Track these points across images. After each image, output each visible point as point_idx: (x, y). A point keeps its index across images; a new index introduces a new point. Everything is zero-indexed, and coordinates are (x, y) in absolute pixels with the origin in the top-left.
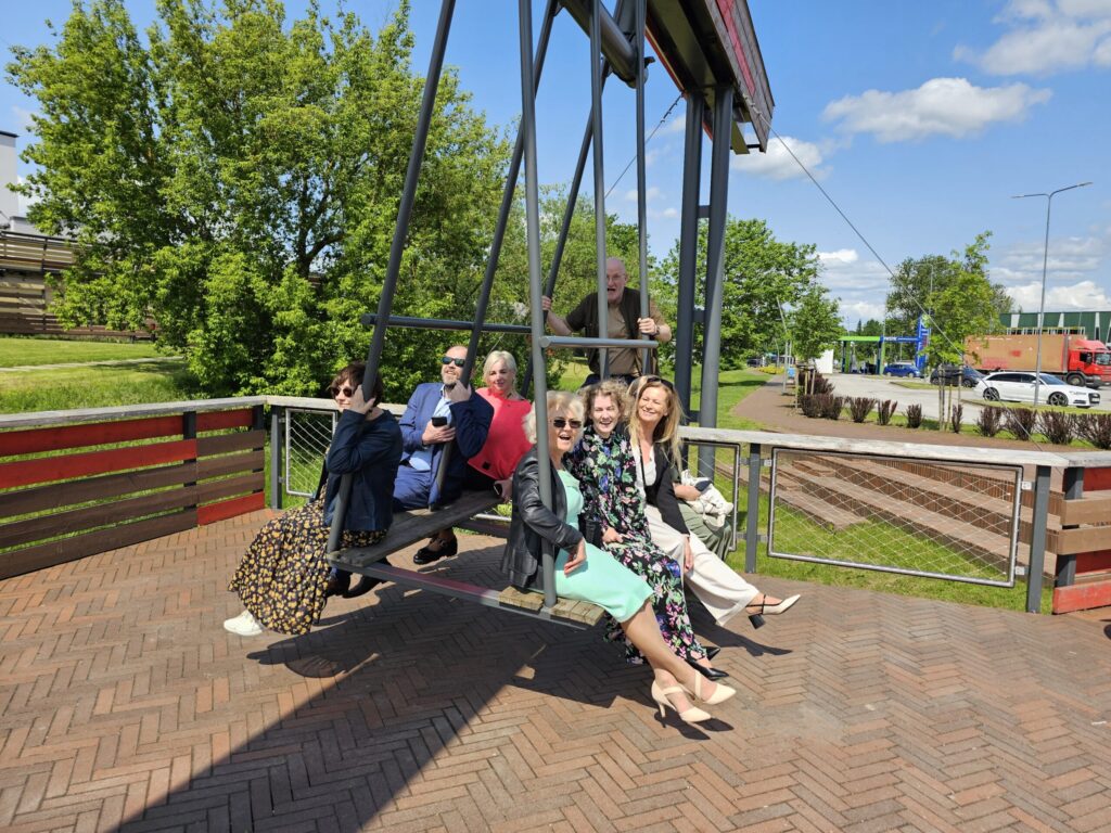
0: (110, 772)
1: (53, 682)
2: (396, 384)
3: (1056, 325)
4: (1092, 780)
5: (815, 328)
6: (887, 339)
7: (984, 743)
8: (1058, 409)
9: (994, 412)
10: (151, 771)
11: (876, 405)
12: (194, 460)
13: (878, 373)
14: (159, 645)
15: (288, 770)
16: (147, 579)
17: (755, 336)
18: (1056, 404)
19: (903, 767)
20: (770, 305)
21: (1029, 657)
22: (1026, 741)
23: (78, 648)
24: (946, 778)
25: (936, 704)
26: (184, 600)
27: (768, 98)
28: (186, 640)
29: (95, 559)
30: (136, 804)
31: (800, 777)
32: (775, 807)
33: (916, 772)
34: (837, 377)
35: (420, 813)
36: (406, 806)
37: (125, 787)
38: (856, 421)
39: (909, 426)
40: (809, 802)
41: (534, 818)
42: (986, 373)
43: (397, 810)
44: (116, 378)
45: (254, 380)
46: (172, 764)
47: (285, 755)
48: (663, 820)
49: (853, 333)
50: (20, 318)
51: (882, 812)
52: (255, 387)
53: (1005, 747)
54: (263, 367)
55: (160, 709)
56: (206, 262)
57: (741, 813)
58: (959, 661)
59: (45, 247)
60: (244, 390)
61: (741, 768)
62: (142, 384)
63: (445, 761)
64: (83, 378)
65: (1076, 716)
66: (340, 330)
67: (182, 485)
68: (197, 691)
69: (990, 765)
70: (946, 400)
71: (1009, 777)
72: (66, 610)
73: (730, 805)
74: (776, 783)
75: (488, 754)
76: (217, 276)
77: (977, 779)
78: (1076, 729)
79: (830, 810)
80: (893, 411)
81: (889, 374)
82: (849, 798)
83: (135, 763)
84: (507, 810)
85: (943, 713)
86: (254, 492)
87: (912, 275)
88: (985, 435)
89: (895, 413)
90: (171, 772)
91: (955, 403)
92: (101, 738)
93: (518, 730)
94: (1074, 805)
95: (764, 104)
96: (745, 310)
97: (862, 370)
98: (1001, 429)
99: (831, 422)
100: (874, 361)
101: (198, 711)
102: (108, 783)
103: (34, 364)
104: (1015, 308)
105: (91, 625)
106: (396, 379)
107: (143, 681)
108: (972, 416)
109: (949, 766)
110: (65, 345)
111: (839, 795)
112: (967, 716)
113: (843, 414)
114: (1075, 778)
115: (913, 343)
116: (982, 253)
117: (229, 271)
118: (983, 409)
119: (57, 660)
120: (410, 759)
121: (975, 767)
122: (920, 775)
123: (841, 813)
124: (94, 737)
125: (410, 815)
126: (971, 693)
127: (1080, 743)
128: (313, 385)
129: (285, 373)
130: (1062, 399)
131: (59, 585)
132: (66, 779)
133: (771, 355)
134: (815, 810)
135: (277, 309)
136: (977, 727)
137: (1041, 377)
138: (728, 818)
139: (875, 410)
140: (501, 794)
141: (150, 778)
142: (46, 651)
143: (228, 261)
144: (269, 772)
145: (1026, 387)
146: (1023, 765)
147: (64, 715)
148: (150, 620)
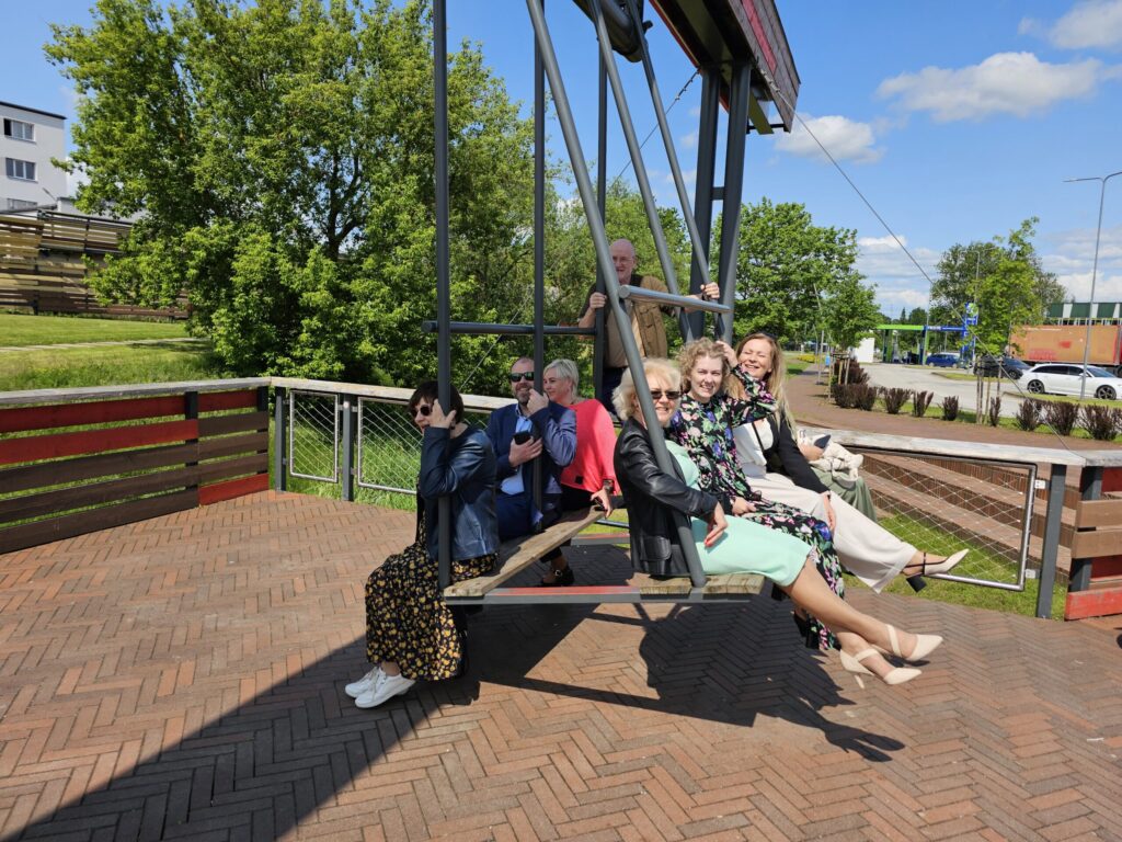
0: (59, 755)
1: (24, 660)
2: (419, 367)
3: (1111, 316)
4: (1078, 801)
5: (851, 316)
6: (931, 328)
7: (967, 757)
8: (1102, 403)
9: (1034, 404)
10: (99, 755)
11: (912, 396)
12: (196, 441)
13: (921, 363)
14: (134, 626)
15: (235, 760)
16: (137, 559)
17: (790, 324)
18: (1103, 397)
19: (874, 779)
20: (807, 291)
21: (1030, 665)
22: (1012, 756)
23: (55, 626)
24: (918, 793)
25: (922, 714)
26: (169, 581)
27: (793, 75)
28: (163, 622)
29: (92, 537)
30: (76, 790)
31: (763, 787)
32: (730, 817)
33: (887, 785)
34: (877, 367)
35: (359, 809)
36: (347, 801)
37: (70, 770)
38: (890, 413)
39: (944, 419)
40: (767, 814)
41: (475, 820)
42: (1033, 364)
43: (337, 805)
44: (147, 356)
45: (280, 360)
46: (121, 749)
47: (236, 743)
48: (609, 826)
49: (896, 322)
50: (64, 297)
51: (843, 827)
52: (281, 367)
53: (988, 762)
54: (290, 348)
55: (121, 691)
56: (235, 241)
57: (693, 822)
58: (953, 667)
59: (88, 228)
60: (271, 370)
61: (701, 774)
62: (174, 362)
63: (396, 755)
64: (115, 357)
65: (1072, 731)
66: (364, 311)
67: (183, 465)
68: (162, 673)
69: (969, 781)
70: (985, 391)
71: (987, 794)
72: (52, 587)
73: (682, 813)
74: (735, 793)
75: (440, 749)
76: (244, 257)
77: (952, 795)
78: (1068, 745)
79: (788, 823)
80: (929, 402)
81: (932, 364)
82: (811, 811)
83: (85, 746)
84: (448, 810)
85: (928, 723)
86: (259, 473)
87: (959, 263)
88: (1025, 429)
89: (931, 405)
90: (119, 756)
91: (994, 395)
92: (57, 719)
93: (477, 725)
94: (1052, 828)
95: (787, 81)
96: (781, 297)
97: (904, 360)
98: (1041, 423)
99: (864, 412)
100: (917, 351)
101: (159, 695)
102: (55, 764)
103: (73, 342)
104: (1068, 297)
105: (73, 603)
106: (420, 362)
107: (111, 662)
108: (1010, 409)
109: (923, 781)
110: (104, 324)
111: (800, 806)
112: (953, 726)
113: (877, 405)
114: (1058, 798)
115: (958, 332)
116: (1027, 240)
117: (255, 252)
118: (1022, 401)
119: (32, 638)
120: (361, 752)
121: (952, 782)
122: (892, 789)
123: (799, 827)
124: (50, 718)
125: (350, 810)
126: (961, 703)
127: (1071, 760)
128: (338, 366)
129: (311, 354)
130: (1110, 392)
131: (51, 562)
132: (15, 759)
133: (810, 343)
134: (772, 822)
135: (301, 291)
136: (961, 739)
137: (1089, 370)
138: (677, 828)
139: (911, 401)
140: (446, 792)
141: (96, 762)
142: (23, 629)
143: (255, 242)
144: (216, 760)
145: (1074, 379)
146: (1005, 783)
147: (27, 693)
148: (131, 599)
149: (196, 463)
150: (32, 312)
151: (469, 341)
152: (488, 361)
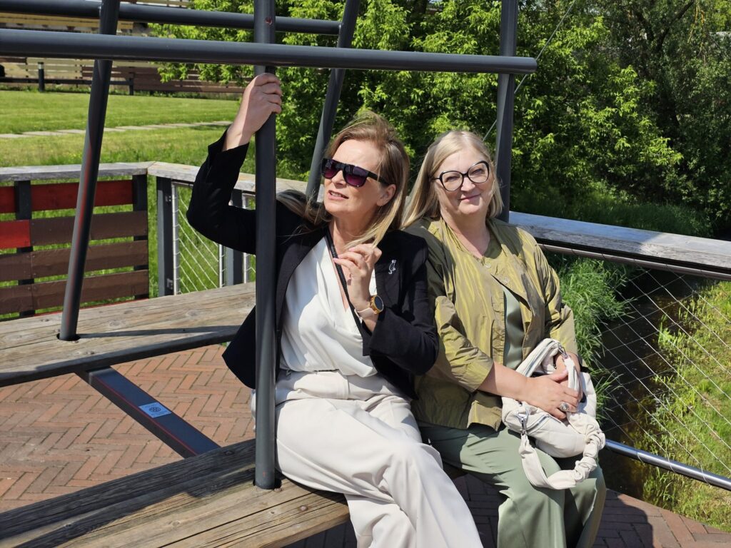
67: (16, 284)
149: (31, 281)
150: (128, 93)
151: (591, 114)
152: (623, 143)
